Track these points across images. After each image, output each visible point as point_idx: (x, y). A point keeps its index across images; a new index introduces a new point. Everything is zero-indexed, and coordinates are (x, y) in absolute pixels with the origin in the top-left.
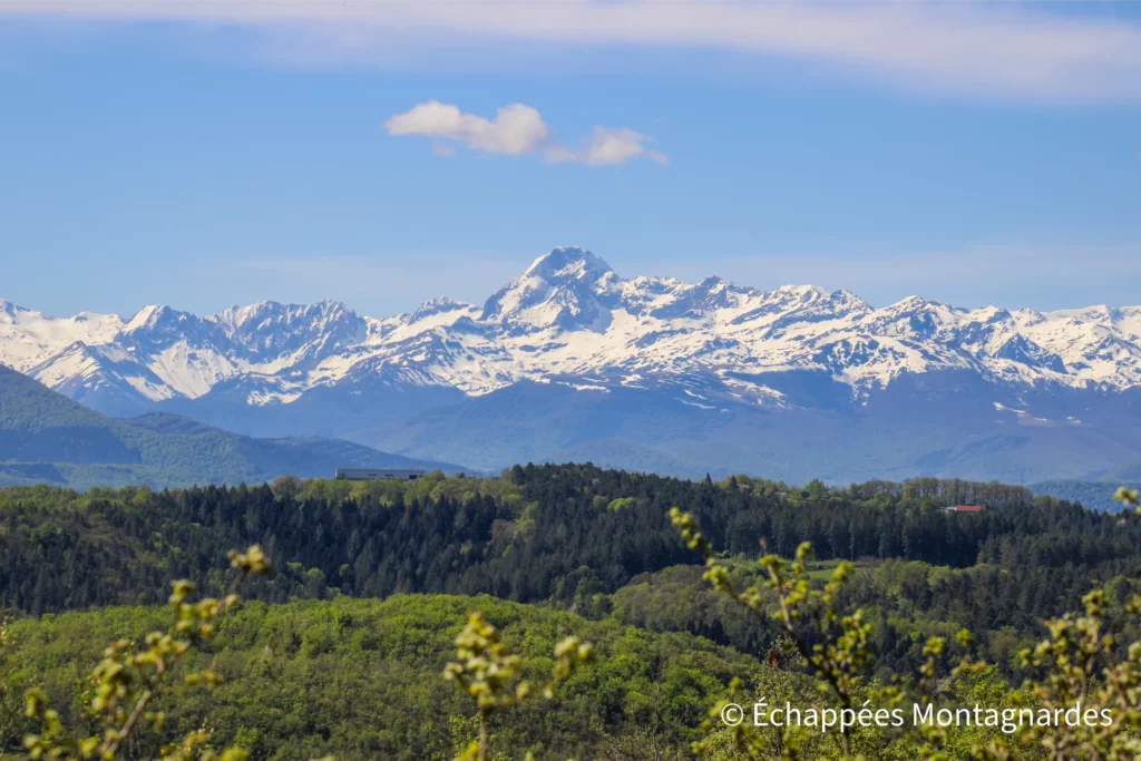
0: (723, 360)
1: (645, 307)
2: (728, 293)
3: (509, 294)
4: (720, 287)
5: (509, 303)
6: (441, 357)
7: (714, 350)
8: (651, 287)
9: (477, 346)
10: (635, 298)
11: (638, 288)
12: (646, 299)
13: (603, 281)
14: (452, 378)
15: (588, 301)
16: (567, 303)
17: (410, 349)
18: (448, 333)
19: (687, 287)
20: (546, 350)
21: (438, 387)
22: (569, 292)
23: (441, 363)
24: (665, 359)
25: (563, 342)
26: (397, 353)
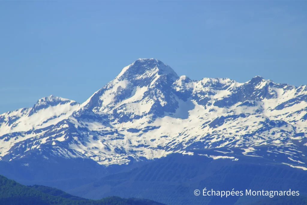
0: (278, 135)
1: (210, 99)
2: (269, 88)
3: (107, 93)
4: (263, 84)
5: (107, 99)
6: (76, 138)
7: (271, 128)
8: (213, 86)
9: (98, 130)
10: (202, 93)
11: (204, 87)
12: (210, 93)
13: (179, 82)
14: (86, 152)
15: (171, 97)
16: (157, 97)
17: (53, 133)
18: (78, 121)
19: (239, 85)
20: (145, 131)
21: (80, 159)
22: (158, 91)
23: (76, 142)
24: (232, 135)
25: (157, 126)
26: (45, 136)
